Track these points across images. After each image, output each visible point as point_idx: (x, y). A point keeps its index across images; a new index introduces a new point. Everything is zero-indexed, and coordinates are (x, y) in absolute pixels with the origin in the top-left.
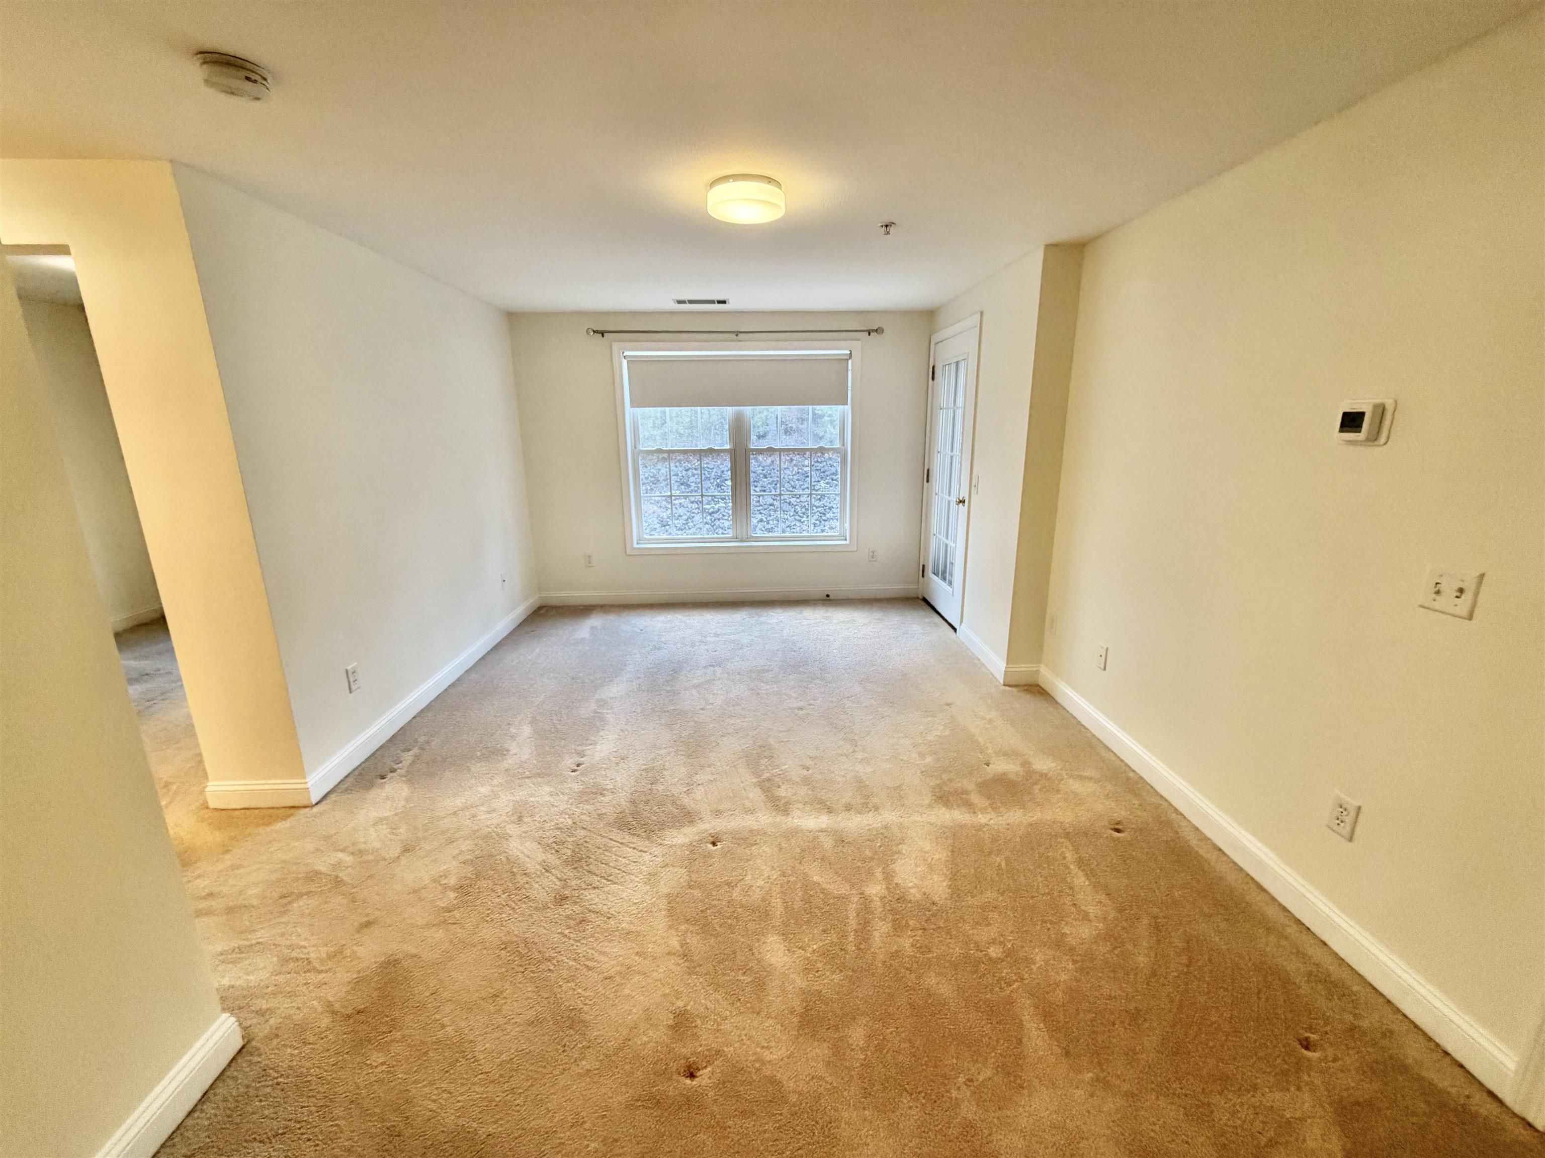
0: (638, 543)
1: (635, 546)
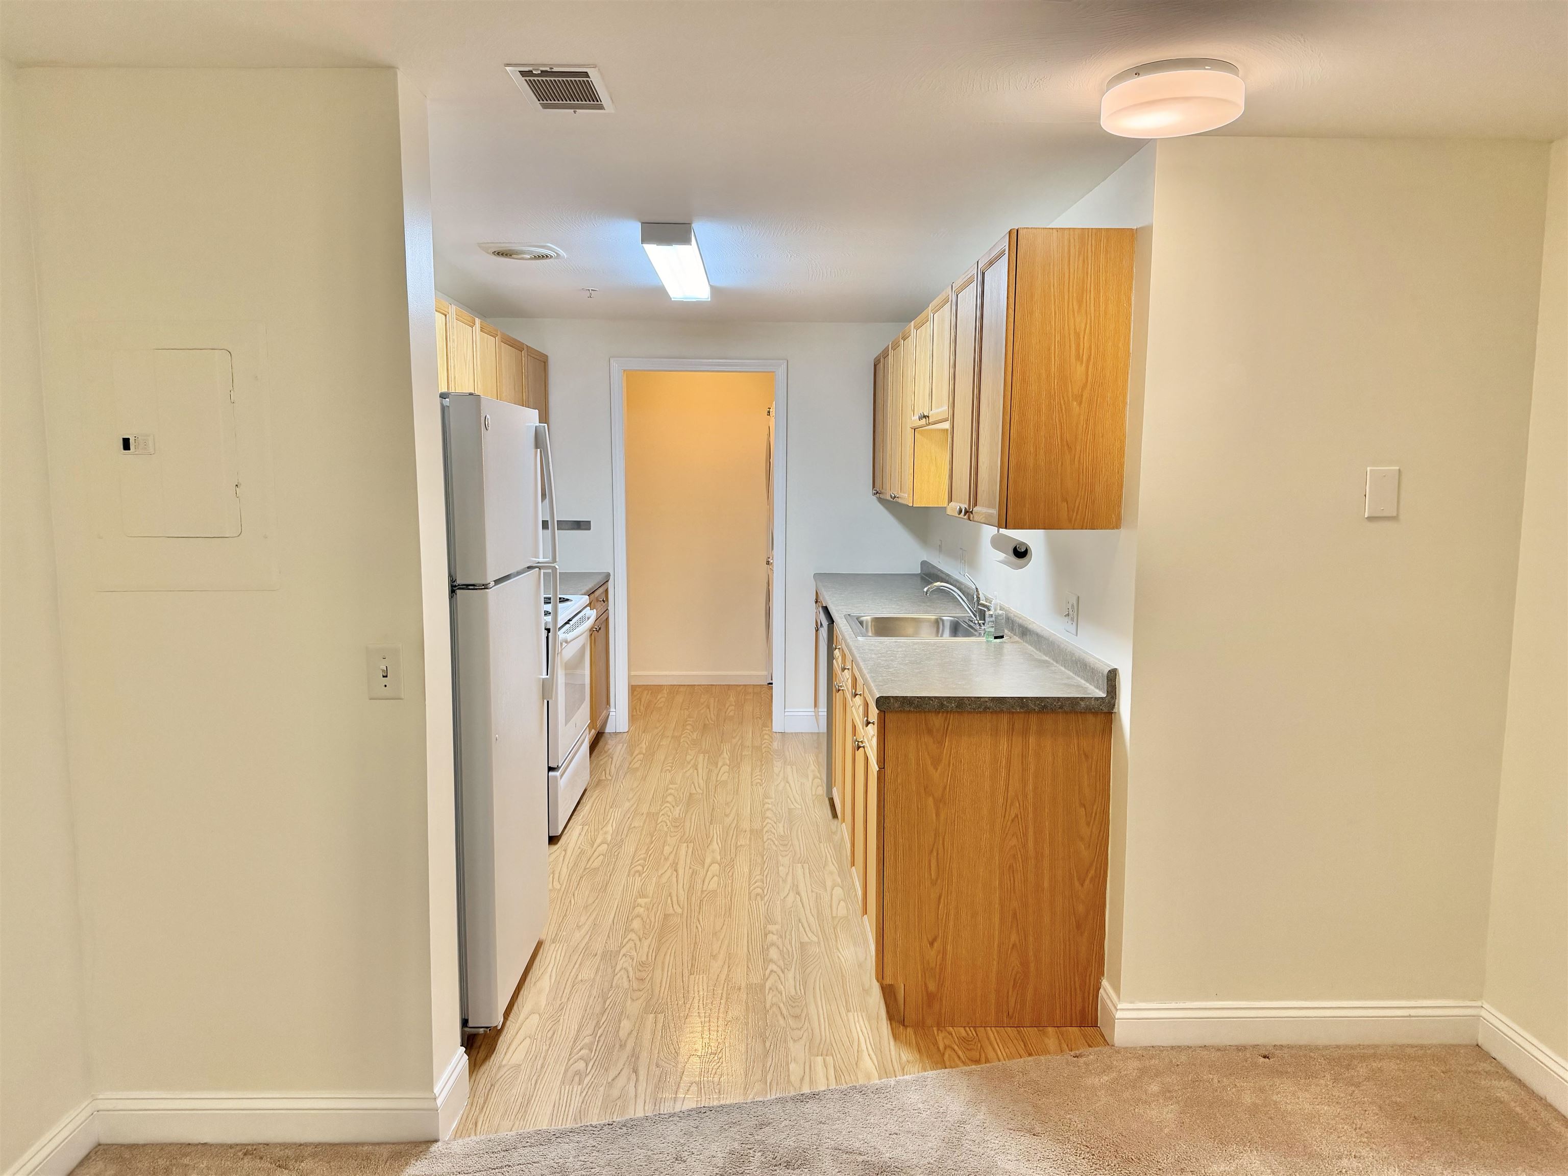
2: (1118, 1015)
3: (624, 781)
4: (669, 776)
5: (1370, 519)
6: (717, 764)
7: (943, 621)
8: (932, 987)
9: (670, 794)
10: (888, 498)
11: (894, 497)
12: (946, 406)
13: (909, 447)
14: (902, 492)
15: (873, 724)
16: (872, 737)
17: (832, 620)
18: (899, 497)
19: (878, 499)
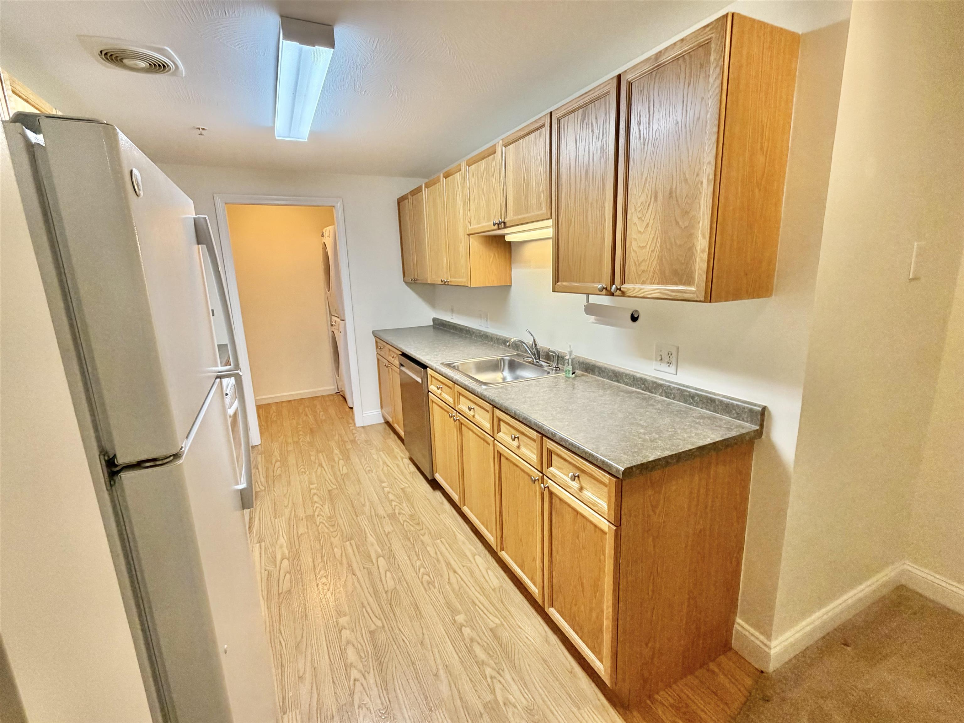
2: (771, 652)
3: (275, 489)
4: (306, 477)
6: (334, 460)
9: (314, 494)
10: (429, 282)
11: (442, 281)
12: (544, 210)
13: (462, 248)
14: (455, 278)
15: (578, 477)
16: (581, 489)
17: (425, 367)
18: (451, 282)
19: (406, 283)
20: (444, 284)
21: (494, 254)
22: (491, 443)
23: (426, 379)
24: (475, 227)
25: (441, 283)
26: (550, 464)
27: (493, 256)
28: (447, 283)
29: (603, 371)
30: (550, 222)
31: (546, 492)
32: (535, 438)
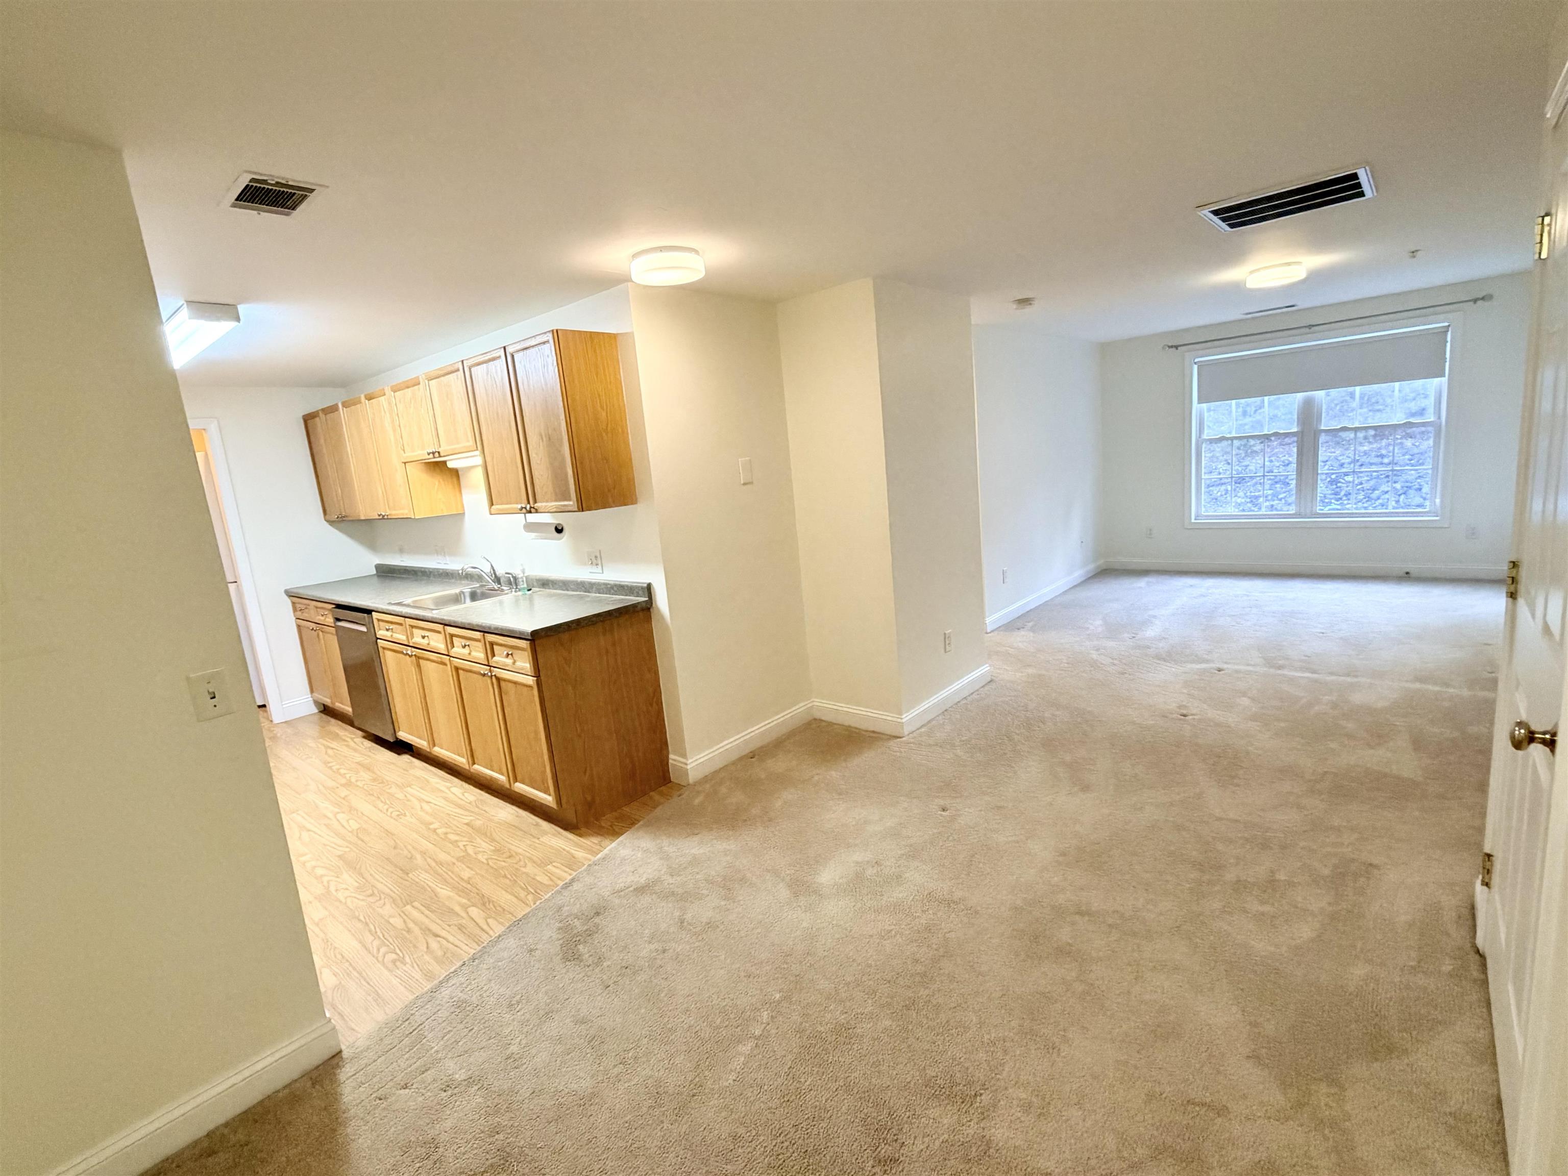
0: (1195, 519)
1: (1193, 521)
2: (689, 767)
5: (745, 484)
7: (463, 593)
8: (589, 798)
10: (363, 518)
11: (379, 515)
12: (471, 443)
13: (399, 477)
14: (395, 510)
15: (512, 654)
16: (514, 663)
17: (369, 612)
18: (390, 515)
19: (331, 523)
20: (383, 518)
21: (439, 481)
22: (448, 663)
23: (372, 625)
24: (410, 455)
25: (377, 517)
26: (493, 655)
27: (437, 483)
28: (386, 517)
29: (555, 584)
30: (477, 453)
31: (494, 678)
32: (479, 637)
